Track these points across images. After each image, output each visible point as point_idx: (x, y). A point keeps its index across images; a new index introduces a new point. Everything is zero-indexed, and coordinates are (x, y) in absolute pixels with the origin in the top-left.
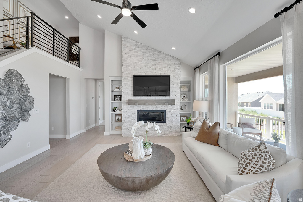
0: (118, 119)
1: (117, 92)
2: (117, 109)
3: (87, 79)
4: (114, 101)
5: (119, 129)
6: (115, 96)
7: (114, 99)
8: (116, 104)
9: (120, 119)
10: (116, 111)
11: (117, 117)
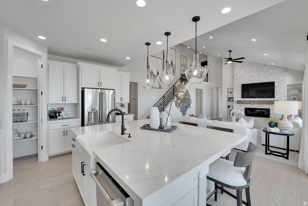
1: (230, 95)
2: (231, 107)
3: (212, 88)
4: (229, 101)
6: (229, 98)
7: (229, 100)
8: (230, 103)
10: (230, 107)
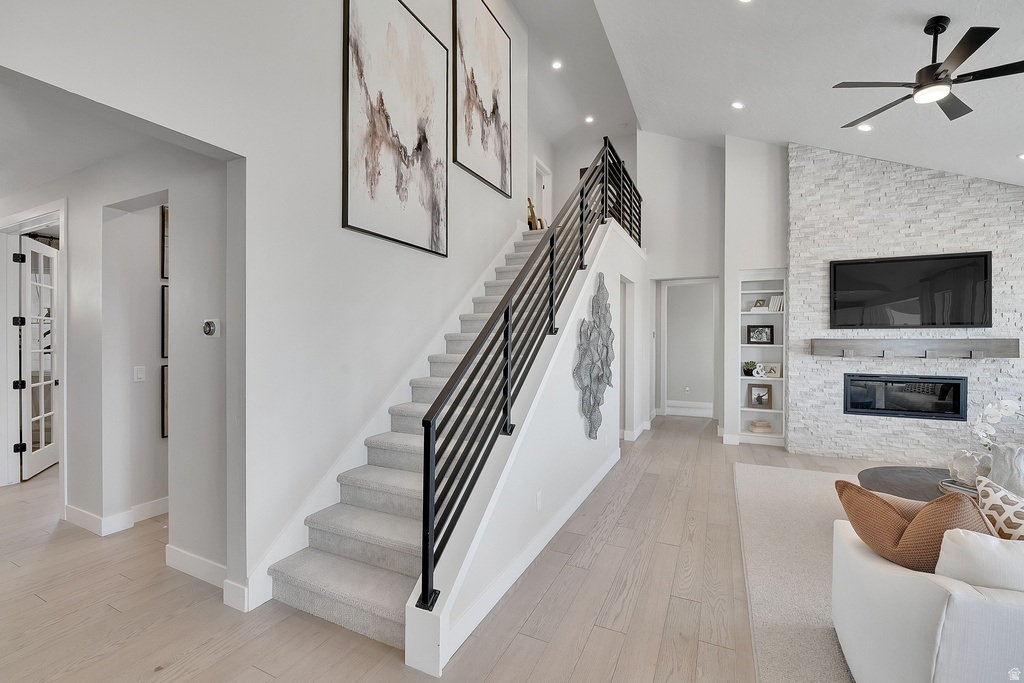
0: (759, 399)
1: (758, 315)
2: (758, 369)
3: (658, 283)
4: (749, 342)
5: (766, 430)
6: (752, 329)
7: (749, 337)
8: (754, 353)
9: (766, 397)
10: (754, 372)
11: (756, 392)
